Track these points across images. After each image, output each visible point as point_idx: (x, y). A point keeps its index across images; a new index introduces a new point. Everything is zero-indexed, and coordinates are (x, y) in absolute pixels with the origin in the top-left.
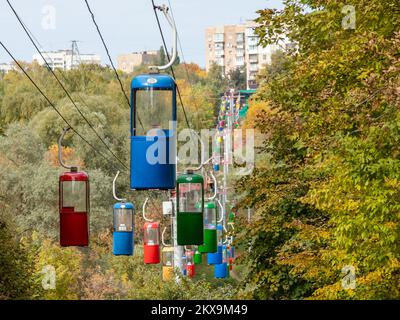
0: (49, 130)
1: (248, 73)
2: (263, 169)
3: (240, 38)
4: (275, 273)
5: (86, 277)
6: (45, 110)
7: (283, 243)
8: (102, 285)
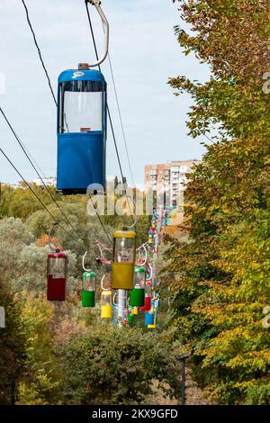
0: (39, 225)
1: (172, 195)
2: (184, 244)
3: (167, 173)
4: (190, 319)
5: (59, 321)
6: (37, 212)
7: (197, 297)
8: (68, 328)
